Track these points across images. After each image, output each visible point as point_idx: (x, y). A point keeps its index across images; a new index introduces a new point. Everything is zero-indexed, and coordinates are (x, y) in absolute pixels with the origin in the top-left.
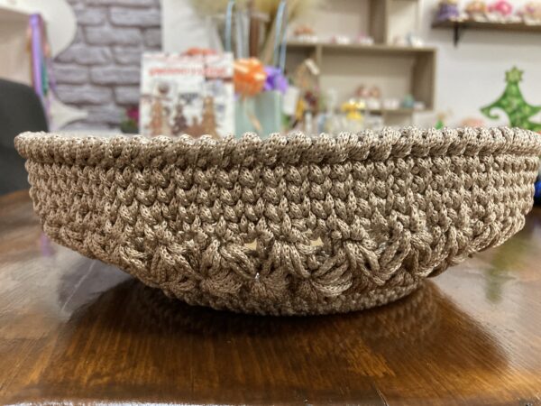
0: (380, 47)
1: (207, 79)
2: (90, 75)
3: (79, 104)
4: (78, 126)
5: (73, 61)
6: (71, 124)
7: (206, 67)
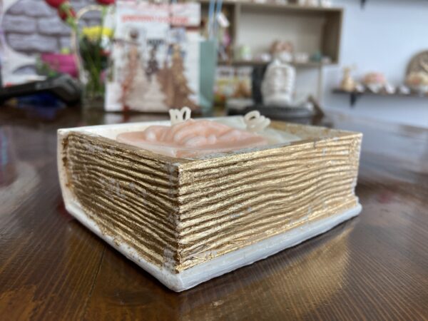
0: (292, 6)
1: (172, 27)
2: (38, 26)
3: (28, 52)
4: (28, 70)
5: (22, 13)
6: (22, 69)
7: (171, 15)
